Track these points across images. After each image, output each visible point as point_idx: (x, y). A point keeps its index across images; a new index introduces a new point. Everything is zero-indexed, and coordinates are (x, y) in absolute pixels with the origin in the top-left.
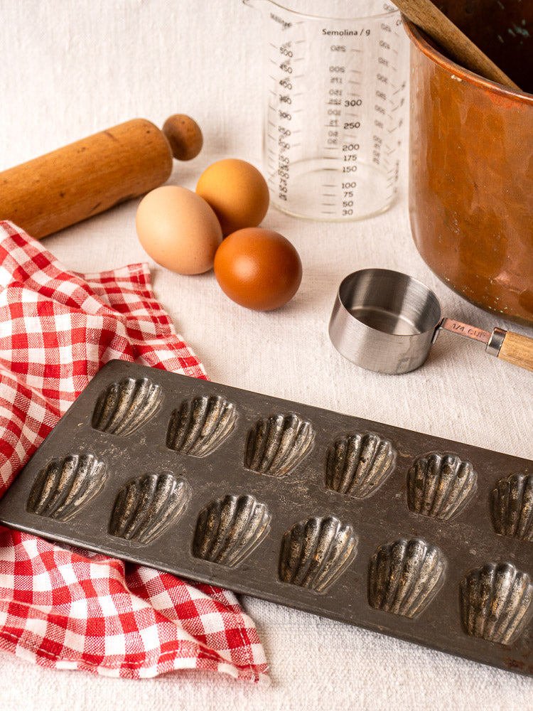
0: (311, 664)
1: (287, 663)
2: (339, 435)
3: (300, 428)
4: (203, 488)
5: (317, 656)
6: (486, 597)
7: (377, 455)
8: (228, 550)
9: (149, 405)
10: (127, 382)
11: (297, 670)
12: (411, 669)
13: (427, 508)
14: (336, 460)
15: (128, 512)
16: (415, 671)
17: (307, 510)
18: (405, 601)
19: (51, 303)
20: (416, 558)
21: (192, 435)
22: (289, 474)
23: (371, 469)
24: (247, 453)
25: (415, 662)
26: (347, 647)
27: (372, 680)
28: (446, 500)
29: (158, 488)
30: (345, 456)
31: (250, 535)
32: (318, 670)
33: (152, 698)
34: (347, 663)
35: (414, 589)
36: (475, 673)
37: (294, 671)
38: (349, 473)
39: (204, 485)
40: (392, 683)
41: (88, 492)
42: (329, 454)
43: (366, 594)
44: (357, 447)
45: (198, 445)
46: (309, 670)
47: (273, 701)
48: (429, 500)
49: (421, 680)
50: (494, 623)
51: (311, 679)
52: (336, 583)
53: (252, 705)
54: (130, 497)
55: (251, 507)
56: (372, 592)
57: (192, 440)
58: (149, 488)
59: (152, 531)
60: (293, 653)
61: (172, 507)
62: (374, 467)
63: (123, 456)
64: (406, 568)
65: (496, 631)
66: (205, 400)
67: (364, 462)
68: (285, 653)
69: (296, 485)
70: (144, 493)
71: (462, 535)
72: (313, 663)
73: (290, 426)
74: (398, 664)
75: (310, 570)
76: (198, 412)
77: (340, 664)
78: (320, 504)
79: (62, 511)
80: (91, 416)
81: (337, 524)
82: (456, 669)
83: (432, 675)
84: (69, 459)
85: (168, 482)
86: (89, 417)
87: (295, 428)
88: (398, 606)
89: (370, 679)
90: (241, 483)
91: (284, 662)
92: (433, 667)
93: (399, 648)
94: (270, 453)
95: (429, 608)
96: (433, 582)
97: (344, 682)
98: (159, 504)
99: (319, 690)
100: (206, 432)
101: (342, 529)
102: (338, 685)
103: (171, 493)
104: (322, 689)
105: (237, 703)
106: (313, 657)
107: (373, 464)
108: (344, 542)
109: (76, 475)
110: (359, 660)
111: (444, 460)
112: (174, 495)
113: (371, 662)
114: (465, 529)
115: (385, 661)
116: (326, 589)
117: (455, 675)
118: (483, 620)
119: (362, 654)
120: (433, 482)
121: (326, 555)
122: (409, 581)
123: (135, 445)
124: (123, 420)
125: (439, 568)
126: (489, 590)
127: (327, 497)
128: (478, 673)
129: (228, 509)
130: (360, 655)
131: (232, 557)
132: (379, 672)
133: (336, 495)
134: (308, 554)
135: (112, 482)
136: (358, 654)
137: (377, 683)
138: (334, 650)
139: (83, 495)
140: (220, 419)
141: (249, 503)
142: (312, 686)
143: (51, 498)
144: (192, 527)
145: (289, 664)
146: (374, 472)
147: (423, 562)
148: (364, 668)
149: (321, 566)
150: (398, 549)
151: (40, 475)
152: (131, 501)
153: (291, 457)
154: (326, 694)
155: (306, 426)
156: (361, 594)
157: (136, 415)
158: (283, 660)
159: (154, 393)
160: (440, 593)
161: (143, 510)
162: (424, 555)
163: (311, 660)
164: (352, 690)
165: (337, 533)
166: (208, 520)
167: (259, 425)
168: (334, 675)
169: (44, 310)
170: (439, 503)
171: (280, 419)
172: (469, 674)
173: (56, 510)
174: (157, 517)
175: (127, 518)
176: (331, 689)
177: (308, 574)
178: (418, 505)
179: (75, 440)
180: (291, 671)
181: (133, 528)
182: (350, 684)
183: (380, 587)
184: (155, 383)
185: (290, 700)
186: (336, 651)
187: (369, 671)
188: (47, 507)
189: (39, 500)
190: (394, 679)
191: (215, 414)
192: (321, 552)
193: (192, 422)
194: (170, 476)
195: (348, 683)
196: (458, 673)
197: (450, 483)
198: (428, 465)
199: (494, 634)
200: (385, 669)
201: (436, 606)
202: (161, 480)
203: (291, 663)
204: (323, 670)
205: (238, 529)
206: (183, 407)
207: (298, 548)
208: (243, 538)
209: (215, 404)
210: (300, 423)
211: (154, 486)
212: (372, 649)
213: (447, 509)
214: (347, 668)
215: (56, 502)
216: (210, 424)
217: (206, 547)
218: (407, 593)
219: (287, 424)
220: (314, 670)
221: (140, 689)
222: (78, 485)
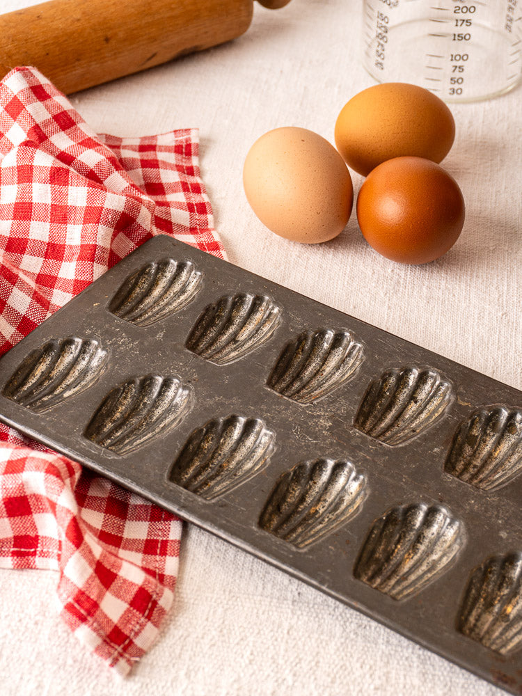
0: (275, 649)
1: (246, 642)
2: (392, 365)
3: (350, 350)
4: (210, 402)
5: (284, 640)
6: (505, 591)
7: (432, 397)
8: (219, 478)
9: (186, 294)
10: (166, 264)
11: (255, 653)
12: (394, 672)
13: (472, 470)
14: (380, 394)
15: (118, 415)
16: (397, 674)
17: (321, 449)
18: (405, 577)
19: (68, 171)
20: (435, 529)
21: (224, 338)
22: (315, 402)
23: (421, 412)
24: (276, 368)
25: (401, 663)
26: (322, 634)
27: (342, 677)
28: (501, 464)
29: (161, 394)
30: (393, 392)
31: (248, 465)
32: (280, 657)
33: (77, 664)
34: (318, 653)
35: (421, 565)
36: (471, 687)
37: (252, 654)
38: (393, 412)
39: (211, 398)
40: (366, 686)
41: (83, 383)
42: (372, 386)
43: (354, 561)
44: (411, 384)
45: (228, 349)
46: (270, 656)
47: (218, 687)
48: (478, 462)
49: (401, 686)
50: (504, 624)
51: (270, 666)
52: (323, 542)
53: (192, 689)
54: (125, 398)
55: (258, 433)
56: (364, 559)
57: (223, 344)
58: (151, 391)
59: (139, 442)
60: (256, 631)
61: (171, 417)
62: (426, 411)
63: (132, 349)
64: (419, 538)
65: (502, 634)
66: (250, 298)
67: (416, 402)
68: (247, 630)
69: (319, 417)
70: (144, 396)
71: (498, 512)
72: (277, 648)
73: (340, 345)
74: (378, 663)
75: (305, 519)
76: (238, 311)
77: (309, 653)
78: (338, 444)
79: (47, 401)
80: (112, 295)
81: (351, 471)
82: (448, 679)
83: (416, 682)
84: (70, 342)
85: (173, 388)
86: (108, 298)
87: (345, 349)
88: (393, 582)
89: (340, 677)
90: (255, 404)
91: (242, 642)
92: (420, 672)
93: (385, 644)
94: (307, 373)
95: (423, 592)
96: (445, 561)
97: (308, 676)
98: (158, 412)
99: (277, 681)
100: (242, 337)
101: (356, 479)
102: (300, 679)
103: (174, 402)
104: (280, 681)
105: (174, 684)
106: (279, 640)
107: (425, 407)
108: (354, 494)
109: (75, 362)
110: (332, 652)
111: (511, 417)
112: (177, 404)
113: (346, 655)
114: (504, 505)
115: (365, 657)
116: (309, 547)
117: (446, 686)
118: (491, 618)
119: (339, 644)
120: (491, 441)
121: (330, 505)
122: (419, 555)
123: (150, 338)
124: (152, 307)
125: (456, 547)
126: (511, 584)
127: (350, 438)
128: (474, 687)
129: (231, 431)
130: (336, 645)
131: (218, 488)
132: (354, 670)
133: (362, 437)
134: (309, 500)
135: (108, 377)
136: (333, 643)
137: (347, 684)
138: (307, 635)
139: (76, 386)
140: (262, 323)
141: (257, 428)
142: (269, 676)
143: (40, 383)
144: (180, 445)
145: (248, 645)
146: (423, 416)
147: (439, 536)
148: (336, 662)
149: (319, 517)
150: (414, 514)
151: (31, 355)
152: (126, 402)
153: (331, 382)
154: (283, 688)
155: (357, 348)
156: (348, 560)
157: (168, 304)
158: (242, 639)
159: (195, 280)
160: (444, 576)
161: (138, 415)
162: (445, 527)
163: (275, 643)
164: (315, 687)
165: (350, 482)
166: (205, 439)
167: (302, 339)
168: (298, 665)
169: (57, 177)
170: (491, 467)
171: (330, 335)
172: (463, 687)
173: (40, 399)
174: (151, 426)
175: (115, 421)
176: (290, 683)
177: (300, 524)
178: (460, 466)
179: (84, 322)
180: (249, 653)
181: (118, 434)
182: (315, 679)
183: (379, 555)
184: (198, 269)
185: (238, 689)
186: (309, 637)
187: (341, 667)
188: (31, 393)
189: (23, 383)
190: (370, 681)
191: (258, 316)
192: (325, 501)
193: (230, 321)
194: (176, 381)
195: (313, 678)
196: (449, 684)
197: (512, 445)
198: (489, 419)
199: (497, 638)
200: (362, 667)
201: (434, 591)
202: (166, 384)
203: (251, 644)
204: (286, 658)
205: (238, 457)
206: (221, 303)
207: (298, 492)
208: (240, 468)
209: (260, 305)
210: (352, 344)
211: (156, 390)
212: (352, 640)
213: (497, 476)
214: (316, 660)
215: (45, 389)
216: (250, 327)
217: (191, 471)
218: (410, 569)
219: (337, 342)
220: (276, 657)
221: (65, 651)
222: (76, 373)
